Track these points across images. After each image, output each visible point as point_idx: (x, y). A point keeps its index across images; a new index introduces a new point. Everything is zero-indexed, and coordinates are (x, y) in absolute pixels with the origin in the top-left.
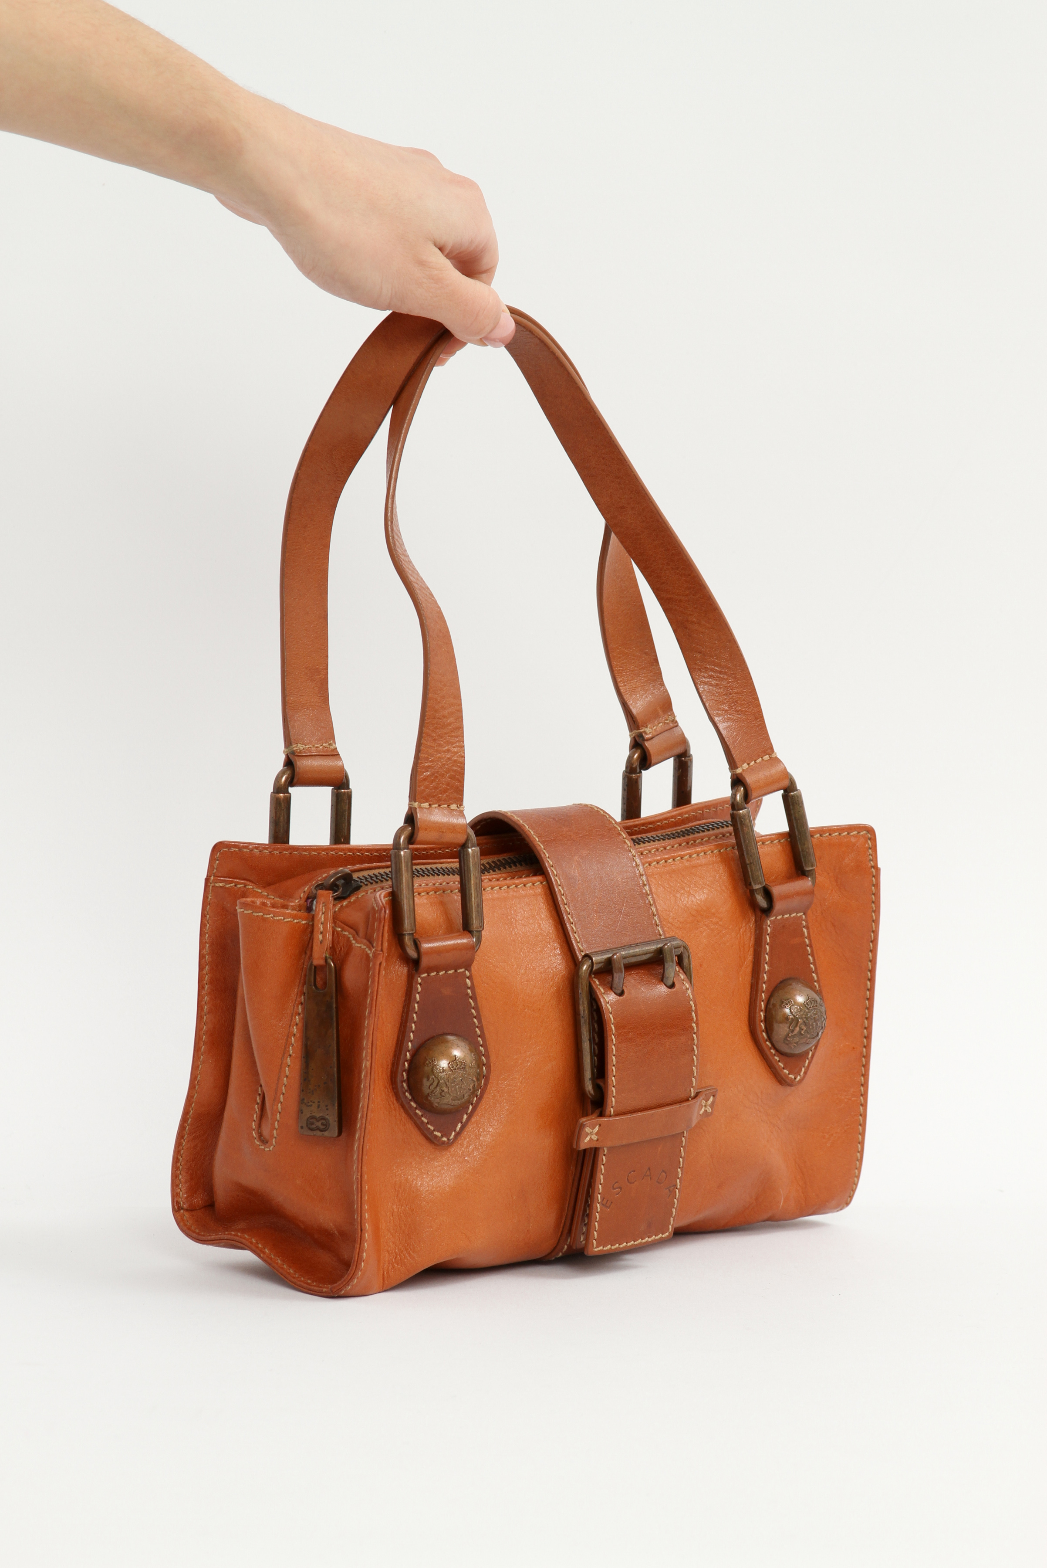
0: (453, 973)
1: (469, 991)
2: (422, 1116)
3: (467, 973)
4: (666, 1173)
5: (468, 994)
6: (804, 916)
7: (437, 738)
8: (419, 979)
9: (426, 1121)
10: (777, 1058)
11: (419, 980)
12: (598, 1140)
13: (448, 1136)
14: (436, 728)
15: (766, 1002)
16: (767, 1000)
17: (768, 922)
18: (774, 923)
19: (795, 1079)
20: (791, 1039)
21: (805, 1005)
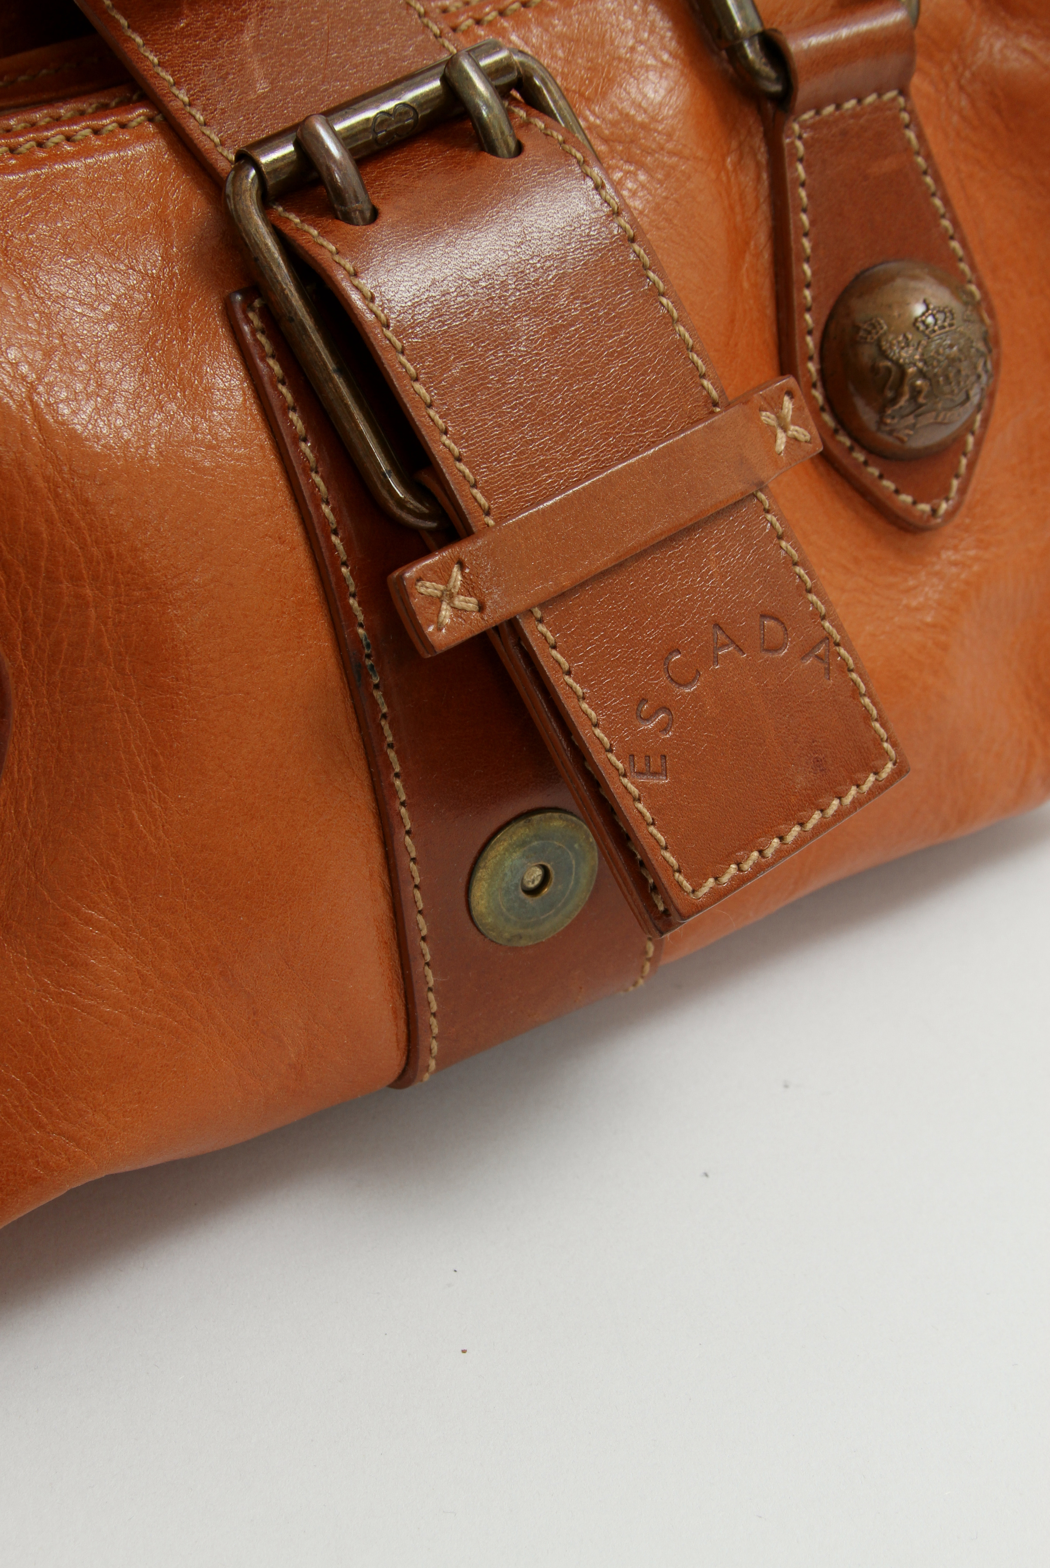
10: (872, 472)
15: (818, 334)
16: (821, 327)
17: (796, 127)
18: (813, 127)
19: (934, 511)
20: (896, 421)
21: (918, 328)
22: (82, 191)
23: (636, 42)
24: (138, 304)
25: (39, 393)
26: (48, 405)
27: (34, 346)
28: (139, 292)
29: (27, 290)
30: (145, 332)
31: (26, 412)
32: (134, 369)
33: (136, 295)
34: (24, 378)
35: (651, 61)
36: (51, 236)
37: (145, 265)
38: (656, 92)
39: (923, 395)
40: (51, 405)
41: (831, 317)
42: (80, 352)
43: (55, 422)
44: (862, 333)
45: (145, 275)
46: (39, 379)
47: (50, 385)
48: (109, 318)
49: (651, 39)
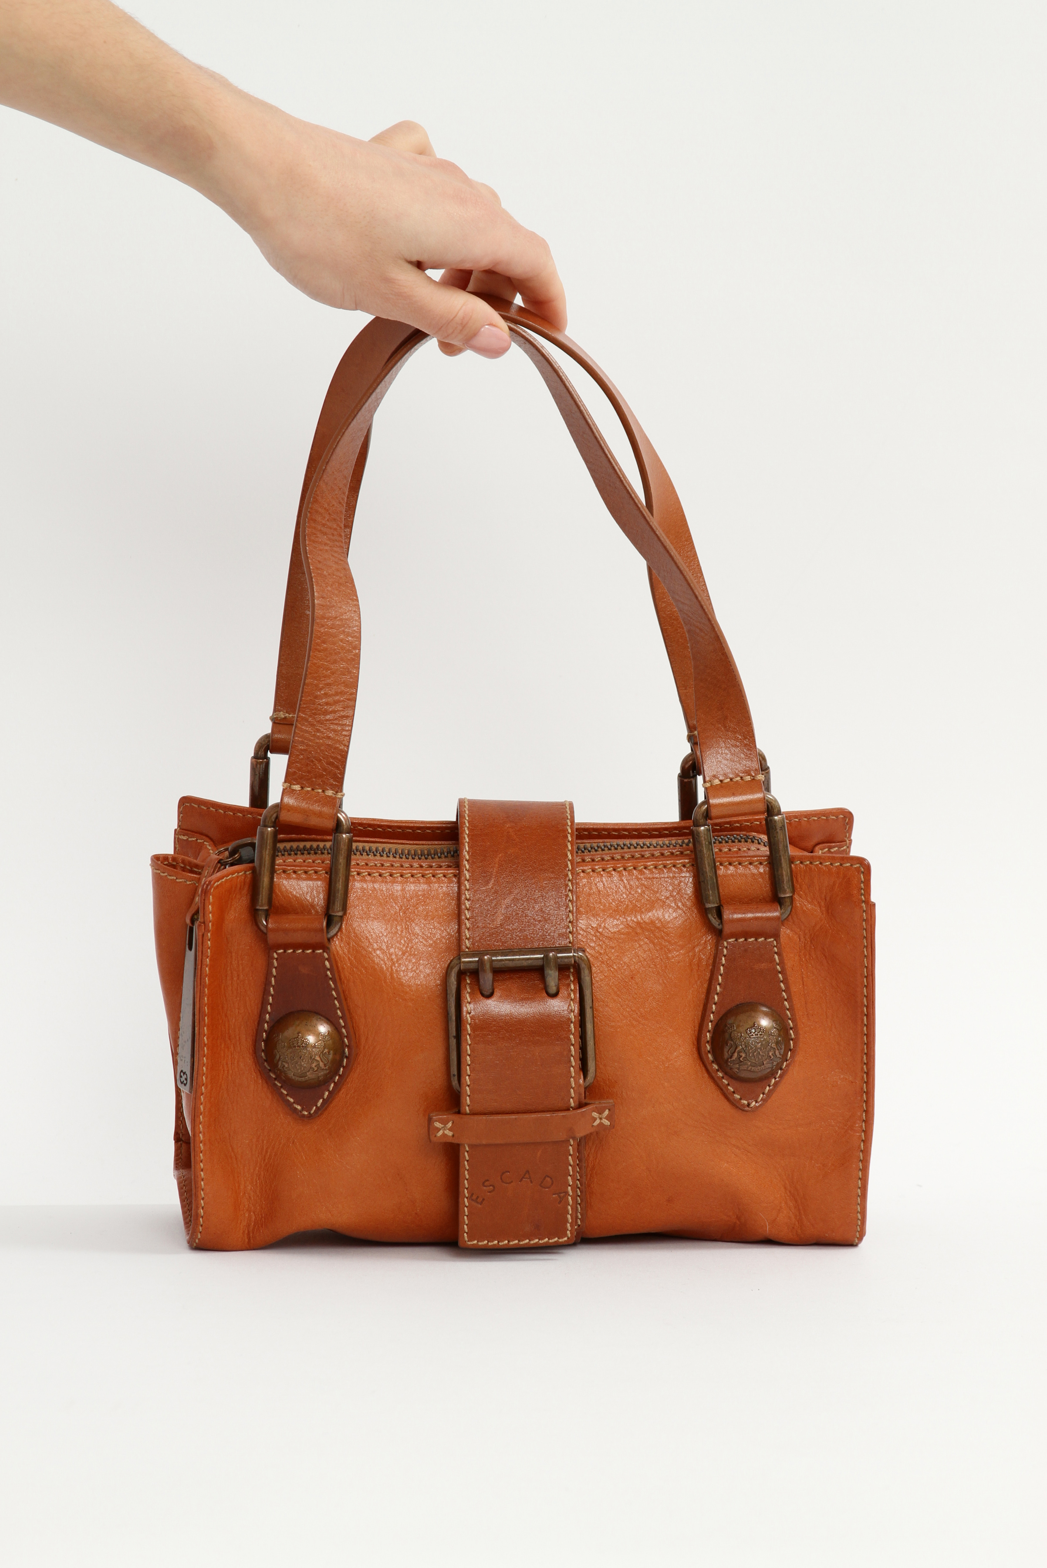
0: (310, 953)
1: (329, 973)
2: (281, 1087)
3: (326, 955)
4: (551, 1179)
5: (327, 975)
6: (775, 942)
7: (315, 723)
8: (275, 954)
9: (285, 1092)
10: (725, 1082)
11: (275, 956)
12: (453, 1136)
13: (309, 1111)
14: (315, 714)
15: (714, 1023)
16: (716, 1021)
17: (725, 944)
18: (733, 945)
19: (749, 1105)
20: (732, 1064)
21: (747, 1032)
22: (441, 897)
23: (670, 896)
24: (443, 943)
25: (395, 966)
26: (397, 971)
27: (400, 949)
28: (445, 939)
29: (406, 929)
30: (440, 954)
31: (388, 971)
32: (431, 965)
33: (443, 940)
34: (392, 959)
35: (673, 905)
36: (422, 911)
37: (450, 930)
38: (669, 917)
39: (742, 1058)
40: (398, 971)
41: (721, 1019)
42: (415, 955)
43: (397, 977)
44: (726, 1028)
45: (449, 934)
46: (397, 961)
47: (400, 964)
48: (430, 945)
49: (677, 896)
